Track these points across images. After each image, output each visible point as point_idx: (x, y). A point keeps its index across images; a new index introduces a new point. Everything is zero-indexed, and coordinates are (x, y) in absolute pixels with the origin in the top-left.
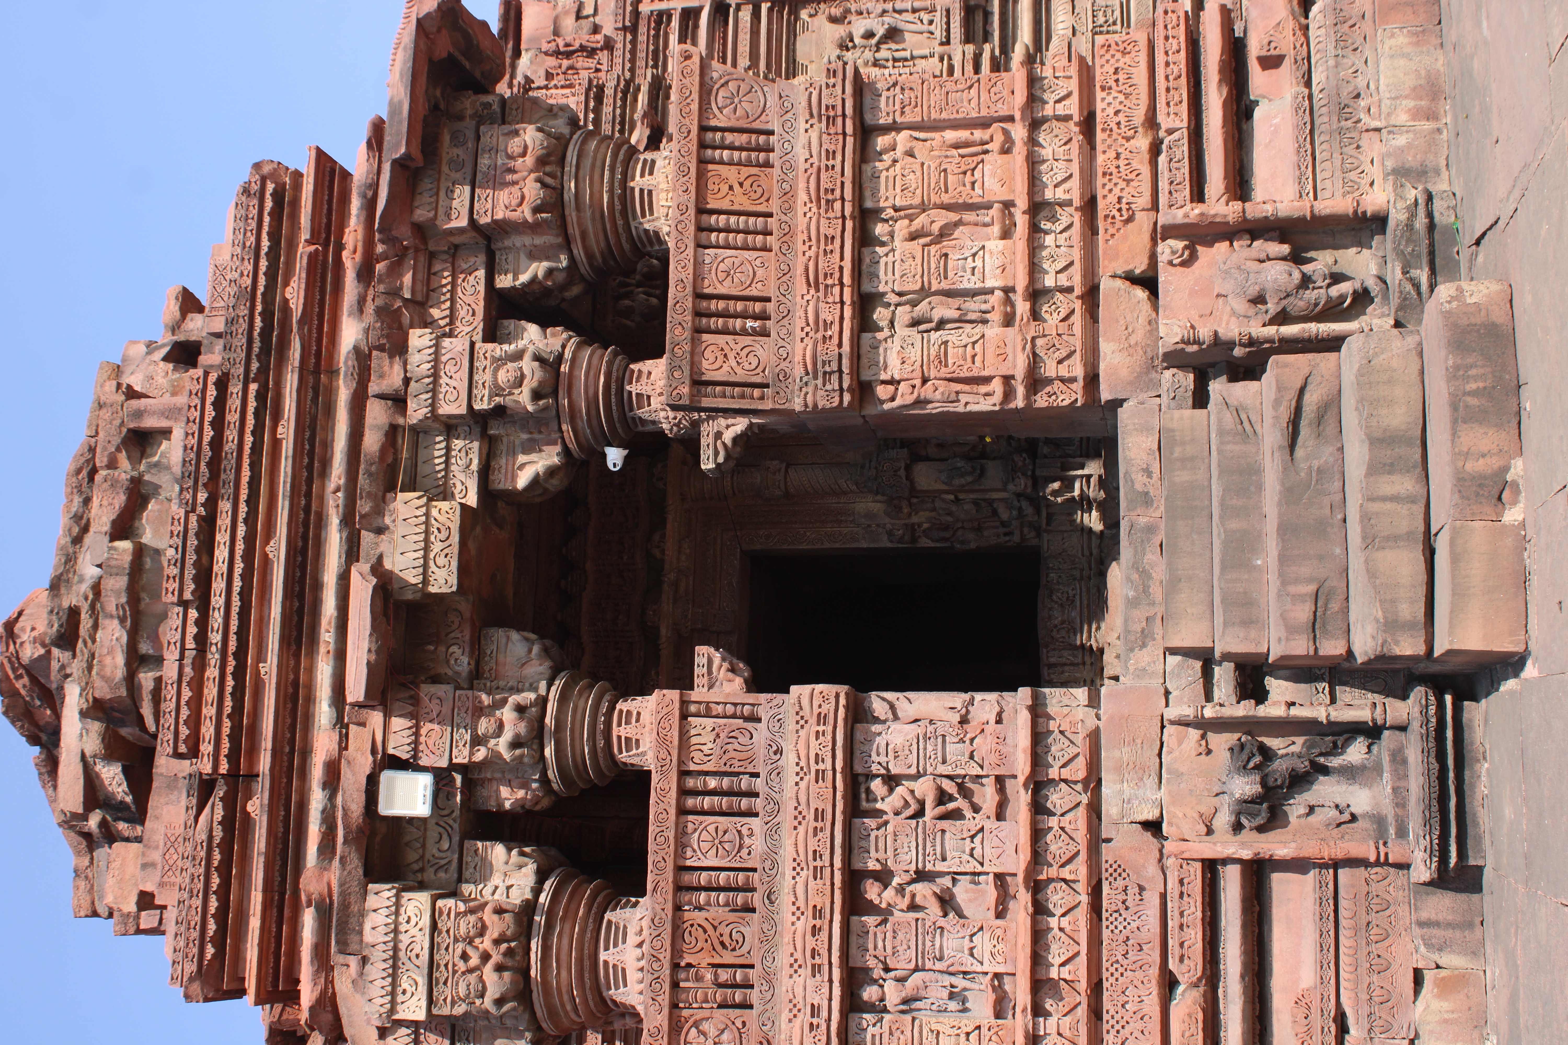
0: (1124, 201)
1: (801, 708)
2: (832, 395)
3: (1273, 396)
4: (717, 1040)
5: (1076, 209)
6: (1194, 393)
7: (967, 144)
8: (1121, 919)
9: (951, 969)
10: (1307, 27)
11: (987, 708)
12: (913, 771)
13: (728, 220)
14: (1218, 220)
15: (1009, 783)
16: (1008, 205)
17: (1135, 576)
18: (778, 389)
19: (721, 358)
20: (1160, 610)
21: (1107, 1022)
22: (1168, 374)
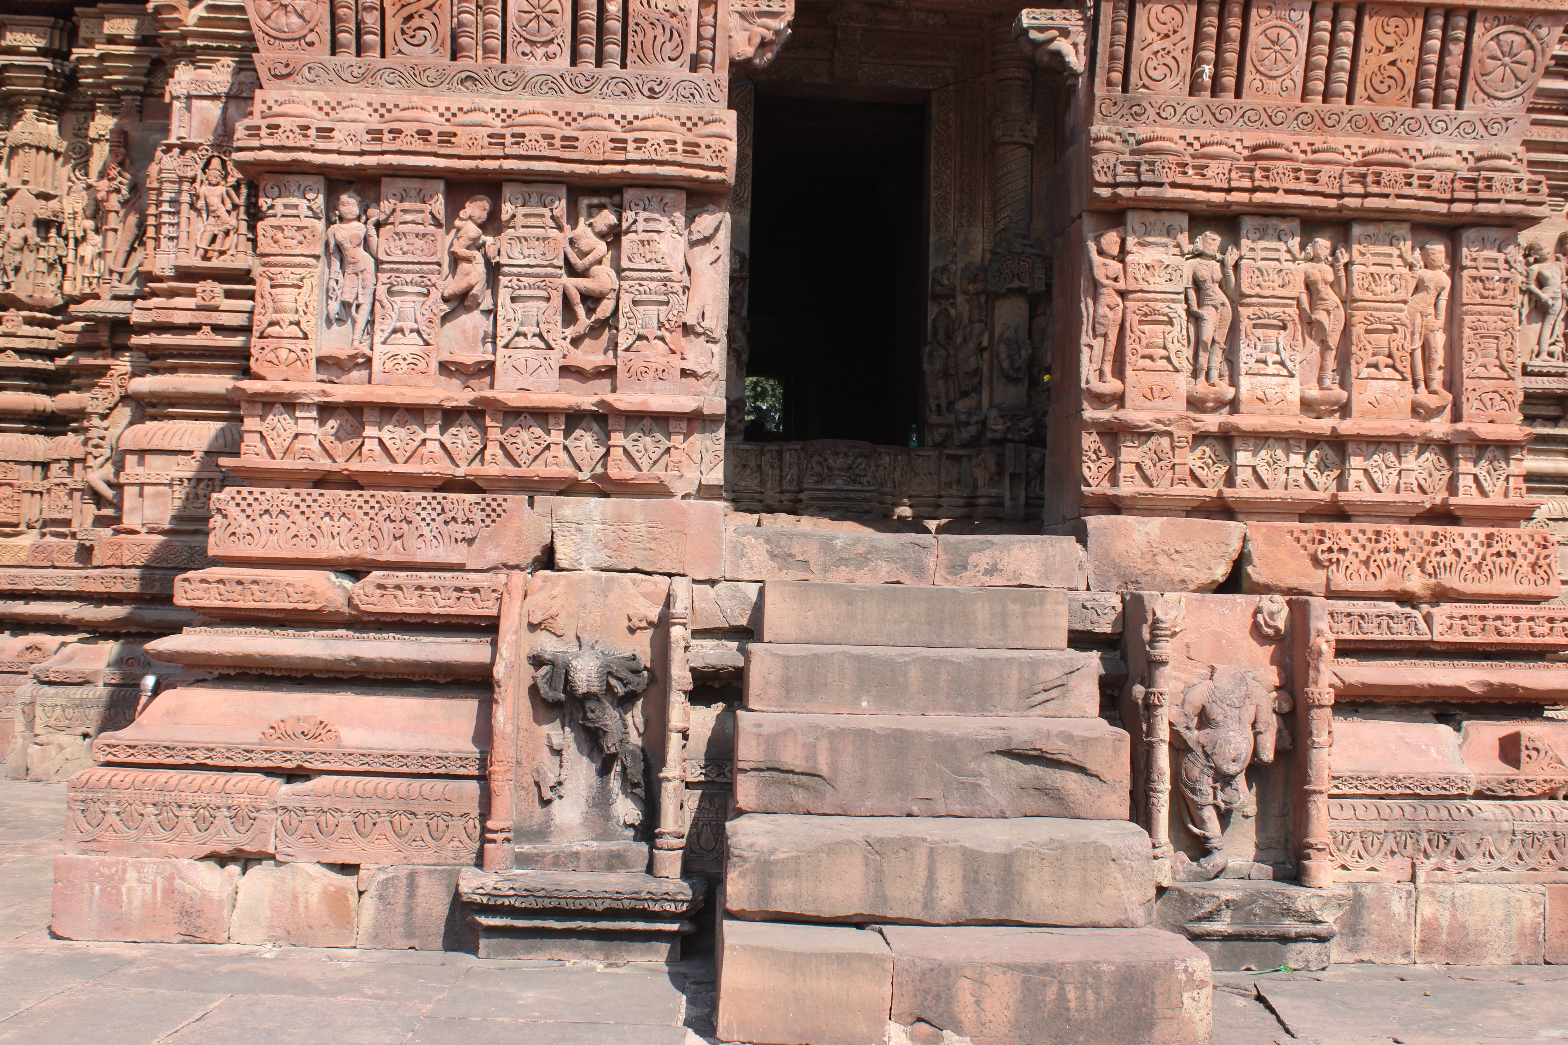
0: (1342, 556)
1: (706, 123)
2: (1110, 174)
3: (1076, 732)
4: (290, 8)
5: (1334, 496)
6: (1089, 632)
7: (1427, 360)
8: (434, 515)
9: (377, 304)
10: (1553, 797)
11: (702, 359)
12: (625, 263)
13: (1346, 44)
14: (1312, 673)
15: (606, 383)
16: (1345, 410)
17: (860, 549)
18: (1120, 104)
19: (1164, 29)
20: (816, 578)
21: (309, 494)
22: (1116, 601)
